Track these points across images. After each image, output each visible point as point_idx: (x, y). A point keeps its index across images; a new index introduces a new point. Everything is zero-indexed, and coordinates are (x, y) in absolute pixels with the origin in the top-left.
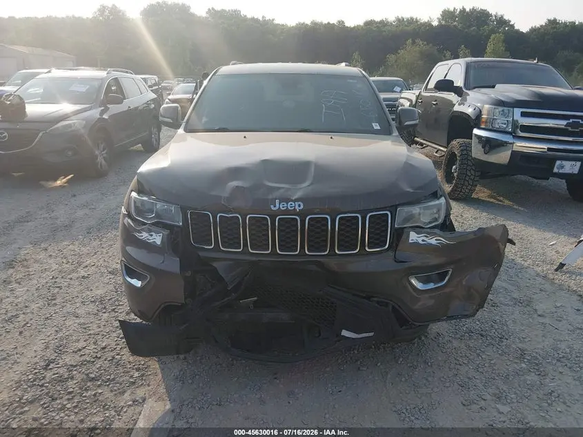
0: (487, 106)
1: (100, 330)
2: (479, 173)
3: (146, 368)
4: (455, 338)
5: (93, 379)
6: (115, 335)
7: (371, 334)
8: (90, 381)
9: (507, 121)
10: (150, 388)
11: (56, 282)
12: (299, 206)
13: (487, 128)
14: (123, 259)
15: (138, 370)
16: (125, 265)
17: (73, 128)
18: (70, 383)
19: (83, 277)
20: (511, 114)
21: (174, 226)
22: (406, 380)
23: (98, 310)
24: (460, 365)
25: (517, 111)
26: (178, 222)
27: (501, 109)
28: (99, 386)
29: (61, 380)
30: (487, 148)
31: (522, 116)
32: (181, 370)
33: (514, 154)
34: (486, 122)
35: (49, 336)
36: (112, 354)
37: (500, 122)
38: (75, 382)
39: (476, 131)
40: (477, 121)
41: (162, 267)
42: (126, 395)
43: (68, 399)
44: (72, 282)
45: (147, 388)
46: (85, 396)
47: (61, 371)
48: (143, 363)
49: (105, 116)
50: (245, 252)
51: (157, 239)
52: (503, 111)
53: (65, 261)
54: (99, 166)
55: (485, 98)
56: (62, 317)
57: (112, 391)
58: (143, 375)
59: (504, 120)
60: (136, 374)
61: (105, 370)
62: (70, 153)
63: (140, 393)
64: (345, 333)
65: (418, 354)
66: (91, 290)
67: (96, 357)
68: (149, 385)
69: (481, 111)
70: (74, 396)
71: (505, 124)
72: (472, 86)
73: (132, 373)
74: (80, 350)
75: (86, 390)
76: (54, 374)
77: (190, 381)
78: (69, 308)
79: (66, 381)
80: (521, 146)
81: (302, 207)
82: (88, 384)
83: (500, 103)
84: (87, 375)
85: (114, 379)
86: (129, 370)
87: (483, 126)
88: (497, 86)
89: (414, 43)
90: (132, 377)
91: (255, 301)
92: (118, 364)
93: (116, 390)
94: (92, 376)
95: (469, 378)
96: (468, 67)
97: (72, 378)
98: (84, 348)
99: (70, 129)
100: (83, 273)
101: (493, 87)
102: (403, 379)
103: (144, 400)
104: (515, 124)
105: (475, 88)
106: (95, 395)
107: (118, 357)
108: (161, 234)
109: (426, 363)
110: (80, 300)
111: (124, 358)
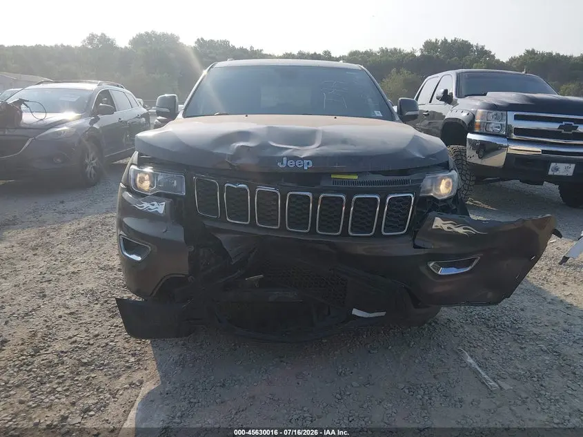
0: (480, 111)
1: (92, 319)
2: (474, 178)
3: (143, 354)
4: (467, 324)
5: (85, 364)
6: (108, 323)
7: (383, 314)
8: (82, 366)
9: (501, 124)
10: (148, 371)
11: (43, 277)
12: (308, 163)
13: (482, 131)
14: (122, 233)
15: (134, 355)
16: (124, 239)
17: (62, 136)
18: (60, 368)
19: (73, 273)
20: (505, 118)
21: (177, 196)
22: (420, 363)
23: (89, 302)
24: (474, 347)
25: (511, 115)
26: (181, 192)
27: (494, 113)
28: (92, 370)
29: (50, 365)
30: (481, 153)
31: (515, 119)
32: (181, 355)
33: (509, 156)
34: (480, 127)
35: (37, 325)
36: (105, 341)
37: (494, 126)
38: (65, 367)
39: (470, 136)
40: (470, 126)
41: (165, 236)
42: (121, 379)
43: (59, 383)
44: (61, 278)
45: (145, 372)
46: (77, 380)
47: (51, 357)
48: (139, 349)
49: (95, 126)
50: (253, 224)
51: (160, 208)
52: (496, 115)
53: (53, 258)
54: (89, 176)
55: (478, 103)
56: (51, 308)
57: (106, 375)
58: (139, 360)
59: (498, 123)
60: (132, 359)
61: (98, 355)
62: (59, 160)
63: (137, 376)
64: (356, 312)
65: (430, 339)
66: (82, 284)
67: (89, 344)
68: (146, 369)
69: (474, 116)
70: (65, 380)
71: (499, 127)
72: (464, 94)
73: (127, 359)
74: (70, 338)
75: (78, 374)
76: (43, 360)
77: (191, 365)
78: (57, 300)
79: (56, 366)
80: (515, 148)
81: (311, 166)
82: (80, 370)
83: (493, 107)
84: (79, 360)
85: (108, 364)
86: (124, 355)
87: (477, 131)
88: (489, 94)
89: (398, 72)
90: (127, 361)
91: (261, 279)
92: (112, 350)
93: (110, 375)
94: (85, 361)
95: (485, 359)
96: (458, 77)
97: (63, 363)
98: (75, 336)
99: (59, 137)
100: (72, 269)
101: (485, 95)
102: (417, 361)
103: (141, 382)
104: (508, 127)
105: (466, 96)
106: (88, 379)
107: (112, 344)
108: (164, 203)
109: (438, 345)
110: (70, 292)
111: (118, 344)
